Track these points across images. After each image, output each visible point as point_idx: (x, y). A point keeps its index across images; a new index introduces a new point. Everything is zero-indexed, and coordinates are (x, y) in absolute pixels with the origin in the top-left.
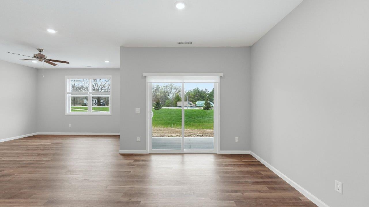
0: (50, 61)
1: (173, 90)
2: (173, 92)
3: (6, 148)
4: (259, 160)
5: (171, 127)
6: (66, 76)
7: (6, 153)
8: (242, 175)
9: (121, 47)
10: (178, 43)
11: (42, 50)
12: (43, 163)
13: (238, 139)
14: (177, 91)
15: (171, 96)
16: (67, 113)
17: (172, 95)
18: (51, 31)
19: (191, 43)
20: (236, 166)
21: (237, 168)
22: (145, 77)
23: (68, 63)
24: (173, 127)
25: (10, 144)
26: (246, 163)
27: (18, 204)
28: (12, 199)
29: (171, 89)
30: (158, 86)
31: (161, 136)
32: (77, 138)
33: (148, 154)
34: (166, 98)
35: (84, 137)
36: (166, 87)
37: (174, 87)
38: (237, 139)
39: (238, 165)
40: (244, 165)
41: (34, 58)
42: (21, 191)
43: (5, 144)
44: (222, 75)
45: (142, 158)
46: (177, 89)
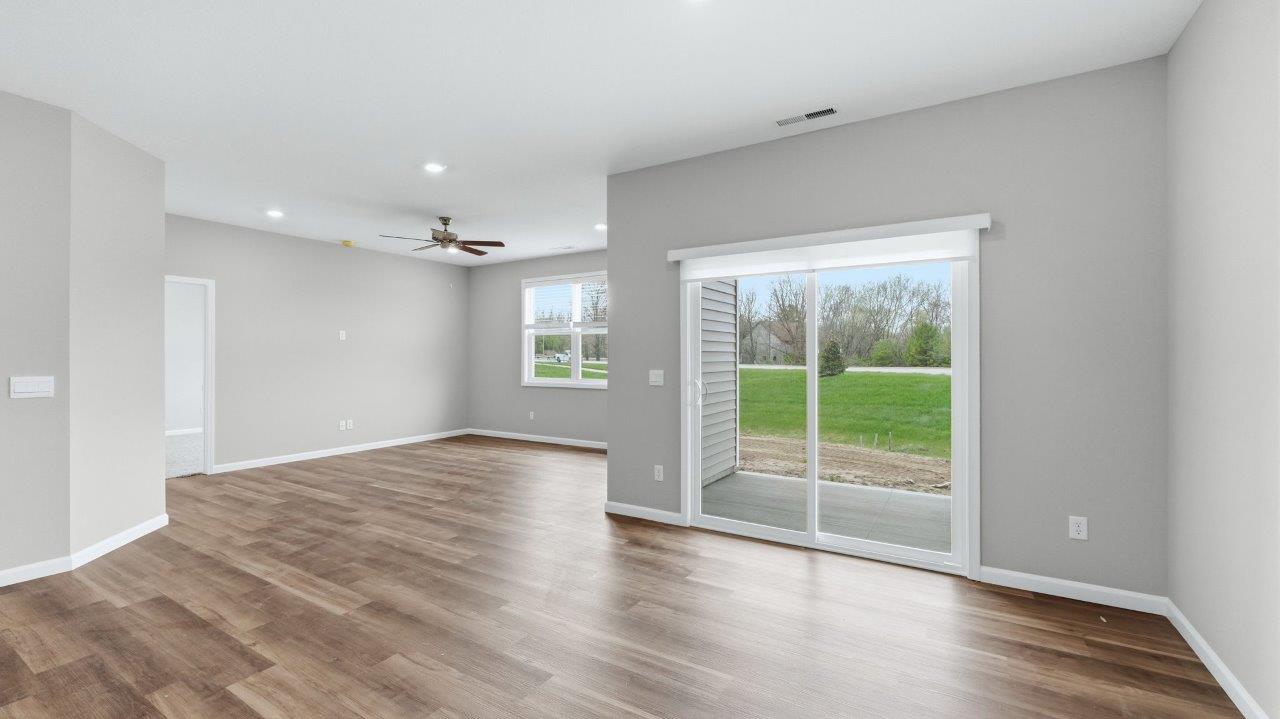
0: (465, 246)
1: (904, 301)
2: (908, 309)
3: (396, 458)
4: (1204, 660)
5: (869, 443)
6: (523, 281)
7: (389, 472)
8: (1030, 707)
9: (611, 178)
10: (780, 123)
11: (449, 219)
12: (429, 507)
13: (1084, 528)
14: (926, 305)
15: (897, 326)
16: (526, 380)
17: (901, 323)
18: (434, 168)
19: (831, 111)
20: (1029, 652)
21: (1029, 666)
22: (678, 263)
23: (500, 244)
24: (879, 445)
25: (406, 453)
26: (1100, 655)
27: (323, 594)
28: (324, 578)
29: (899, 299)
30: (847, 289)
31: (789, 473)
32: (540, 453)
33: (686, 528)
34: (879, 334)
35: (556, 451)
36: (879, 293)
37: (911, 288)
38: (1078, 527)
39: (1042, 650)
40: (1081, 660)
41: (432, 243)
42: (346, 566)
43: (404, 451)
44: (984, 221)
45: (660, 538)
46: (925, 296)
